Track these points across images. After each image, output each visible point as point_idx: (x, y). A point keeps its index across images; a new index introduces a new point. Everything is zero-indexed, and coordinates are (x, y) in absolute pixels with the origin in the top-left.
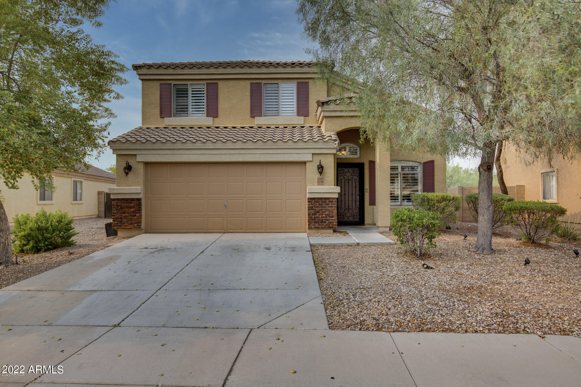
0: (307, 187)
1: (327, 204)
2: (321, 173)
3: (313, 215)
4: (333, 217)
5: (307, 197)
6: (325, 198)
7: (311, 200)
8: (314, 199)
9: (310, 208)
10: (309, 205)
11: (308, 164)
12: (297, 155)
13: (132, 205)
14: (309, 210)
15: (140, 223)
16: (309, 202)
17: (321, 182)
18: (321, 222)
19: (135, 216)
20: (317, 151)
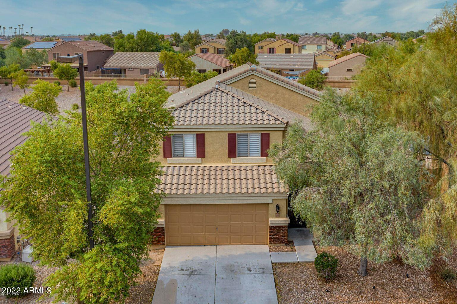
0: (270, 219)
1: (282, 229)
2: (278, 212)
3: (272, 236)
4: (285, 237)
5: (269, 225)
6: (280, 226)
7: (271, 227)
8: (274, 226)
9: (271, 232)
10: (270, 230)
11: (269, 205)
12: (263, 200)
13: (159, 231)
14: (270, 233)
15: (164, 242)
16: (270, 228)
17: (278, 216)
18: (278, 240)
19: (161, 237)
20: (276, 198)
